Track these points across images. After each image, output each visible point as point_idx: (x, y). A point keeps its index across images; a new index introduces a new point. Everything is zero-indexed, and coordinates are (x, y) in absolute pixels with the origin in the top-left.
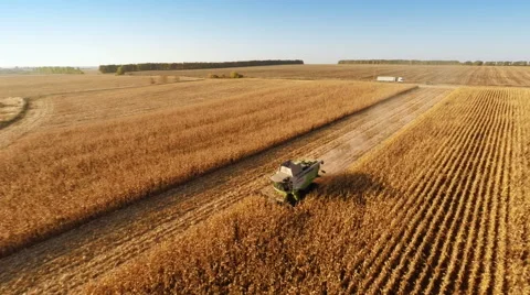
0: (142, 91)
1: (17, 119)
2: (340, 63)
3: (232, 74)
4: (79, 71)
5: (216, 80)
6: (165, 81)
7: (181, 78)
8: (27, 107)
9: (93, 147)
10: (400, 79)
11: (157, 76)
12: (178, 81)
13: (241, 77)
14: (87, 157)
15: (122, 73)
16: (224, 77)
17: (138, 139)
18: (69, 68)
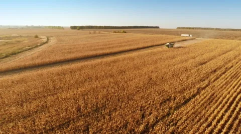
0: (85, 36)
1: (46, 42)
2: (178, 28)
3: (122, 32)
4: (62, 28)
5: (115, 33)
6: (95, 33)
7: (101, 32)
8: (48, 39)
9: (71, 49)
10: (191, 35)
11: (92, 31)
12: (100, 33)
13: (125, 32)
14: (69, 50)
15: (79, 30)
16: (119, 32)
17: (83, 48)
18: (59, 27)
